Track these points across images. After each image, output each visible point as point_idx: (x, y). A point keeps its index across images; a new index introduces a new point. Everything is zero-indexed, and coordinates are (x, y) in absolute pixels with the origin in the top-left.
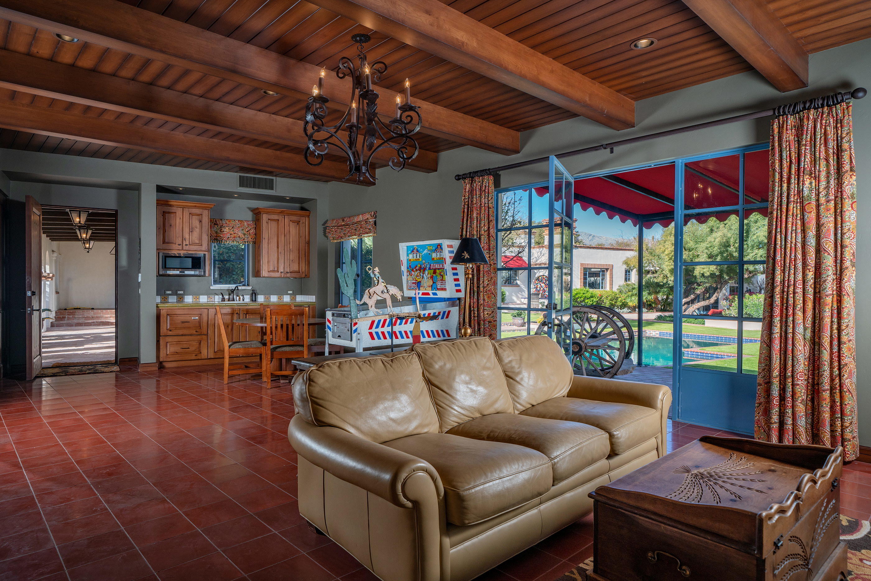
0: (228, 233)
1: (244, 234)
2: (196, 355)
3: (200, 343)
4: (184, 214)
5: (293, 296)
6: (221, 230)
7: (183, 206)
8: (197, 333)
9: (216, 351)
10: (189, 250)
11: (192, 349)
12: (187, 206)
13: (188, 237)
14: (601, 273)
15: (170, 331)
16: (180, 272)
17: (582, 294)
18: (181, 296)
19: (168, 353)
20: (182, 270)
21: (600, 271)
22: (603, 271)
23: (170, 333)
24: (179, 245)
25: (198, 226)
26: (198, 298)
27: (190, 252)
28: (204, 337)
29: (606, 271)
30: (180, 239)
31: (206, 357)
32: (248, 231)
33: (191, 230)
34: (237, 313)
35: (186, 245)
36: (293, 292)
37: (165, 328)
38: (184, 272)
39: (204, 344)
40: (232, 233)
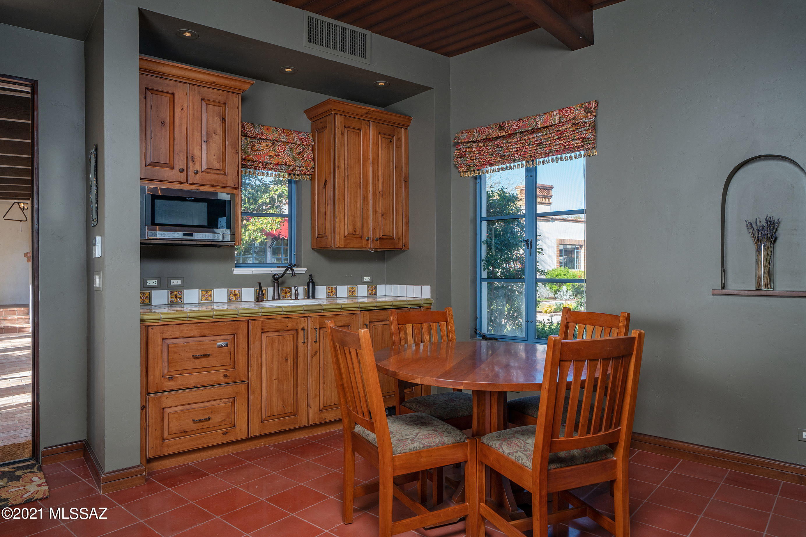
0: (266, 154)
1: (295, 159)
2: (225, 434)
3: (233, 403)
4: (191, 98)
5: (372, 287)
6: (253, 146)
7: (189, 79)
8: (227, 380)
9: (264, 417)
10: (202, 185)
11: (217, 419)
12: (196, 80)
13: (199, 155)
14: (576, 250)
15: (170, 379)
16: (185, 235)
17: (563, 276)
18: (176, 291)
19: (166, 435)
20: (188, 231)
21: (575, 249)
22: (577, 248)
23: (171, 385)
24: (182, 171)
25: (219, 130)
26: (210, 296)
27: (203, 189)
28: (242, 388)
29: (579, 248)
30: (183, 157)
31: (245, 436)
32: (299, 153)
33: (204, 138)
34: (303, 329)
35: (196, 173)
36: (372, 279)
37: (158, 373)
38: (192, 235)
39: (241, 408)
40: (273, 154)
